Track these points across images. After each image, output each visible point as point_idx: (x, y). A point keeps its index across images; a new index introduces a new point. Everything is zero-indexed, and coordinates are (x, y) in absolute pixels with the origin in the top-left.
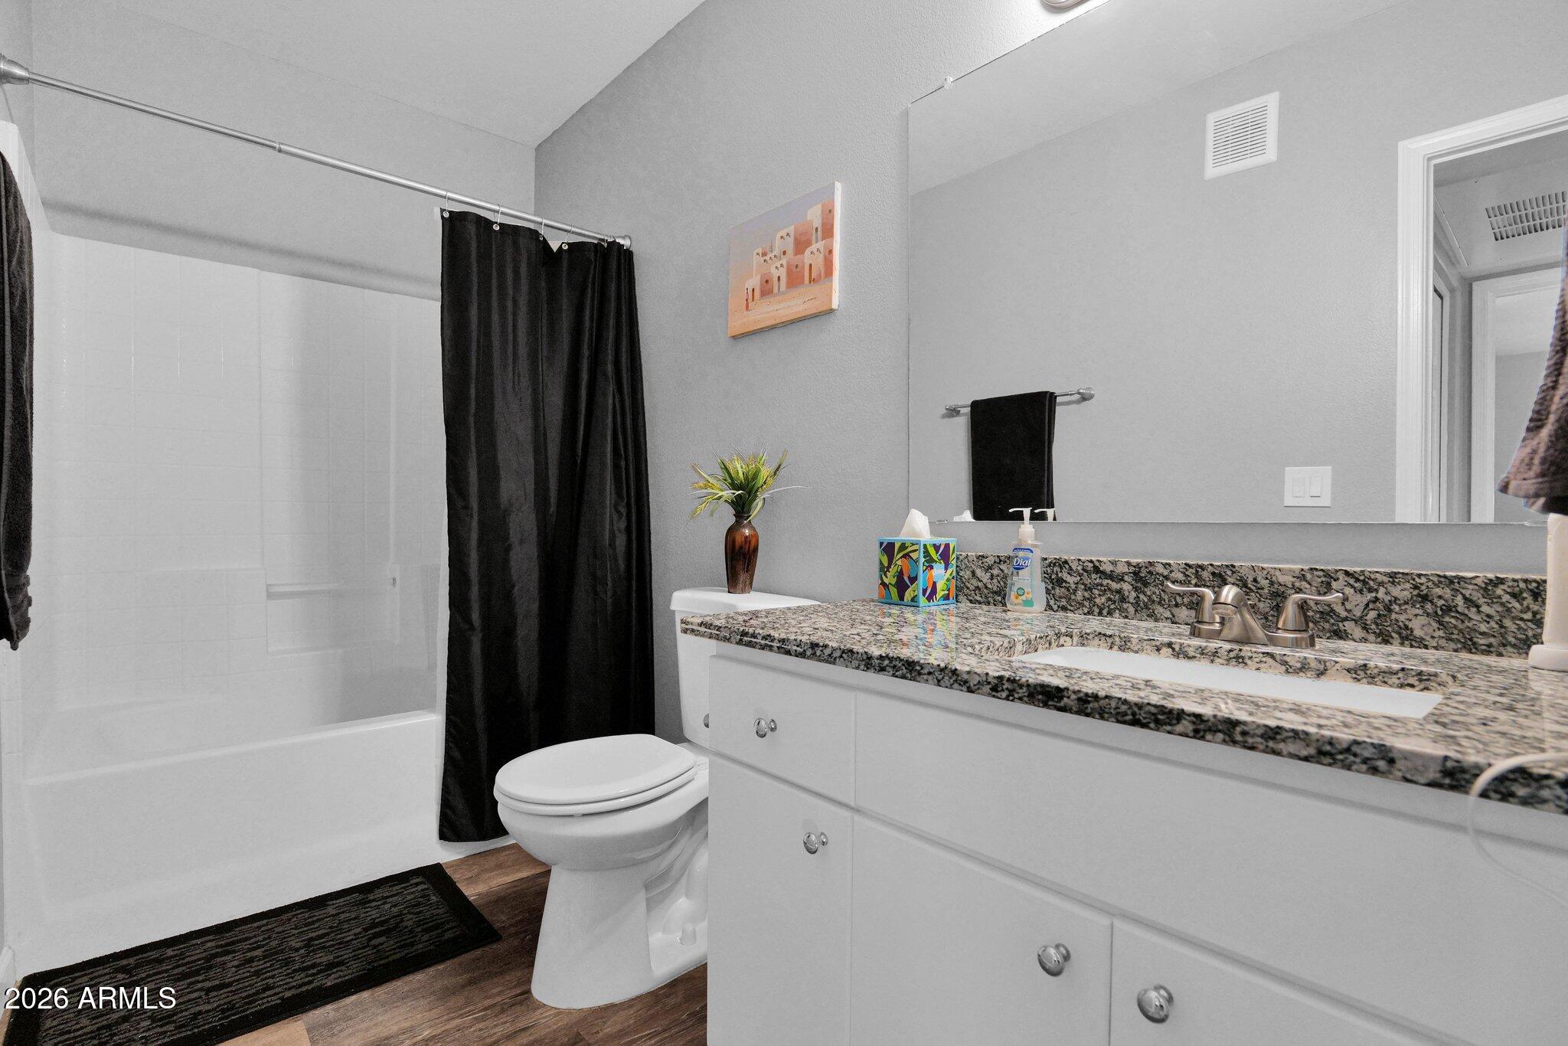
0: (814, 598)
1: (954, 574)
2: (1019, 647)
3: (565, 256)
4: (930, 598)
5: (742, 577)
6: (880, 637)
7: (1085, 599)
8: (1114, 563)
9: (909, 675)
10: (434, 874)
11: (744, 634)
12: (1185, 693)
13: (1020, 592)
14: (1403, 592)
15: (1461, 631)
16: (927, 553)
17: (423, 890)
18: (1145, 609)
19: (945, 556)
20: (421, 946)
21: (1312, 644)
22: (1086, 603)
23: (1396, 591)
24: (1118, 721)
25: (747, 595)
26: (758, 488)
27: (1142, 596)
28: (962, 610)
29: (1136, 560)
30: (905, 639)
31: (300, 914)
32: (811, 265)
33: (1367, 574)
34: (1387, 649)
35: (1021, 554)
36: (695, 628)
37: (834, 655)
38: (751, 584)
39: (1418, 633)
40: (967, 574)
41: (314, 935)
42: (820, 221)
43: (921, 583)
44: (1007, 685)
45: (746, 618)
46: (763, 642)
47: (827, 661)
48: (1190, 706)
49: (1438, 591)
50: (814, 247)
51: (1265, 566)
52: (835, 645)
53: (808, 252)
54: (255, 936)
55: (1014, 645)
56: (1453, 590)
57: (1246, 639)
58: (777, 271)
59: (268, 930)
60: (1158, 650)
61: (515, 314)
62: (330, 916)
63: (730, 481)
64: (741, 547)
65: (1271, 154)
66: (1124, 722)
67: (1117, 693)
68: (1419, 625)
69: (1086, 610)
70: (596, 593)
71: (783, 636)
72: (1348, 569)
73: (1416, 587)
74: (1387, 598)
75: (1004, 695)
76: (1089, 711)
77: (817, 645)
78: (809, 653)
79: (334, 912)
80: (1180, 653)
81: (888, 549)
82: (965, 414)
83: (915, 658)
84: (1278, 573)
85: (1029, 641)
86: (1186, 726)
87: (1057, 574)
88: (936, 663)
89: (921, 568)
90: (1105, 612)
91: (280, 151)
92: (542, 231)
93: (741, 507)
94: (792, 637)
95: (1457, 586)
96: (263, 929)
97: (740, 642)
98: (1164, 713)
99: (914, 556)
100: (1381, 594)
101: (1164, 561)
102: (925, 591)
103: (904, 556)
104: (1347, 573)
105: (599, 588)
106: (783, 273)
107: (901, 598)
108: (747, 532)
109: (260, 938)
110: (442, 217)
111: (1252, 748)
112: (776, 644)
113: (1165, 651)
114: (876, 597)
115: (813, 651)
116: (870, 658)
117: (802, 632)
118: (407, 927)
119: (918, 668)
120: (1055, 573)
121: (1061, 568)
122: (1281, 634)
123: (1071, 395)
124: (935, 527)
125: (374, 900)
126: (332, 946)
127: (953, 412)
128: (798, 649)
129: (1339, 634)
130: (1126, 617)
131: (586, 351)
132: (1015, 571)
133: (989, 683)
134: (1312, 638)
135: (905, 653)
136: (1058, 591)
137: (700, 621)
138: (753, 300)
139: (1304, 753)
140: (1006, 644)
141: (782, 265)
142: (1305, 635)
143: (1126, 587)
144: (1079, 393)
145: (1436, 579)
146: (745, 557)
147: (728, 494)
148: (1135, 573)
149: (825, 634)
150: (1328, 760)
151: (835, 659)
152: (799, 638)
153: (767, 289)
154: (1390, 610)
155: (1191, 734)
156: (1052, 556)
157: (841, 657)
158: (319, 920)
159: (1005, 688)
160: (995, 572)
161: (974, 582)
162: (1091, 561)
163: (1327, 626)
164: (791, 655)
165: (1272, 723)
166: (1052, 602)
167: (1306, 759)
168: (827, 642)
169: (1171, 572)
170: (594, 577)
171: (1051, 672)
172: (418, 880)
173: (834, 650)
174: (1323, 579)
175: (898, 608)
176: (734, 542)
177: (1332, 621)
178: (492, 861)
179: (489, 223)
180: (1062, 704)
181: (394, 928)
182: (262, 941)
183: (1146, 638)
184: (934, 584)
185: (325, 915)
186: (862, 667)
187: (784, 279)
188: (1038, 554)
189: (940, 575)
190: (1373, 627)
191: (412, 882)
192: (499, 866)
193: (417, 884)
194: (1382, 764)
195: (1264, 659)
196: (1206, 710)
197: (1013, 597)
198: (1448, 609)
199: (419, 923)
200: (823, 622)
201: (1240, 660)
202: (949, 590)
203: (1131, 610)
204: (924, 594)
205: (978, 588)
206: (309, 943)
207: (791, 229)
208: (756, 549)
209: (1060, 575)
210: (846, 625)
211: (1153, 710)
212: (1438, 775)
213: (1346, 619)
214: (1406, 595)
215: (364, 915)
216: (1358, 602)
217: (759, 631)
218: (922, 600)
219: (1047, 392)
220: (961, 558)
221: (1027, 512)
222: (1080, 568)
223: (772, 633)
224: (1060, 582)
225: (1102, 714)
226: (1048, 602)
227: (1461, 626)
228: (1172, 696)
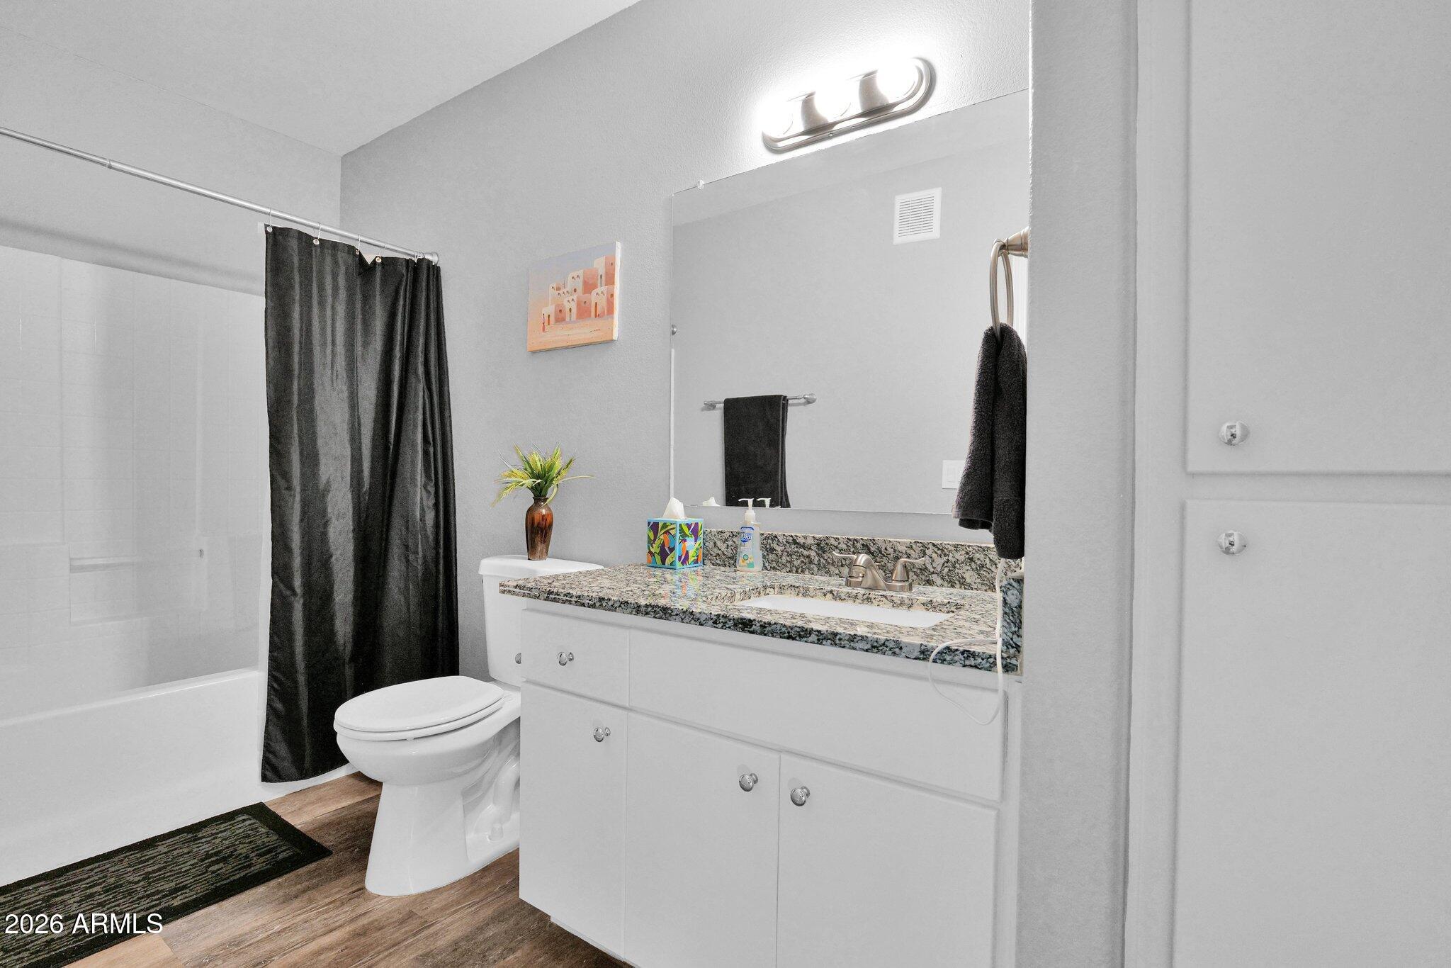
0: (597, 563)
1: (702, 545)
2: (738, 596)
3: (379, 269)
4: (684, 563)
5: (540, 547)
6: (646, 592)
7: (787, 562)
8: (805, 538)
9: (664, 616)
10: (259, 811)
11: (550, 593)
12: (817, 620)
13: (746, 558)
14: (961, 556)
15: (988, 579)
16: (682, 530)
17: (250, 825)
18: (824, 568)
19: (695, 532)
20: (258, 867)
21: (910, 588)
22: (788, 565)
23: (957, 556)
24: (781, 637)
25: (544, 561)
26: (554, 478)
27: (822, 560)
28: (706, 571)
29: (818, 536)
30: (663, 593)
31: (131, 855)
32: (596, 303)
33: (944, 545)
34: (952, 590)
35: (747, 531)
36: (511, 589)
37: (616, 605)
38: (547, 553)
39: (968, 580)
40: (710, 545)
41: (150, 869)
42: (604, 270)
43: (677, 552)
44: (722, 620)
45: (550, 581)
46: (565, 598)
47: (610, 610)
48: (816, 627)
49: (977, 556)
50: (599, 290)
51: (891, 540)
52: (616, 598)
53: (594, 292)
54: (89, 877)
55: (735, 595)
56: (985, 554)
57: (874, 588)
58: (570, 304)
59: (101, 871)
60: (825, 595)
61: (333, 320)
62: (163, 853)
63: (530, 471)
64: (539, 524)
65: (935, 233)
66: (784, 638)
67: (782, 621)
68: (970, 577)
69: (788, 570)
70: (408, 561)
71: (579, 593)
72: (934, 542)
73: (967, 553)
74: (954, 560)
75: (720, 625)
76: (766, 632)
77: (603, 599)
78: (597, 604)
79: (166, 850)
80: (837, 597)
81: (654, 527)
82: (720, 408)
83: (668, 606)
84: (898, 544)
85: (745, 592)
86: (814, 637)
87: (770, 545)
88: (681, 608)
89: (678, 541)
90: (800, 570)
91: (110, 167)
92: (359, 246)
93: (539, 494)
94: (586, 594)
95: (986, 553)
96: (96, 871)
97: (547, 599)
98: (803, 631)
99: (672, 532)
100: (950, 558)
101: (835, 536)
102: (680, 558)
103: (665, 533)
104: (934, 545)
105: (411, 557)
106: (574, 306)
107: (663, 563)
108: (544, 511)
109: (96, 878)
110: (267, 232)
111: (844, 647)
112: (574, 599)
113: (829, 596)
114: (645, 561)
115: (601, 603)
116: (639, 606)
117: (593, 590)
118: (241, 854)
119: (670, 612)
120: (769, 545)
121: (773, 540)
122: (894, 583)
123: (799, 399)
124: (688, 510)
125: (204, 837)
126: (172, 875)
127: (711, 406)
128: (590, 602)
129: (929, 582)
130: (813, 574)
131: (397, 353)
132: (743, 543)
133: (712, 619)
134: (910, 585)
135: (662, 602)
136: (771, 557)
137: (515, 584)
138: (549, 324)
139: (866, 648)
140: (729, 595)
141: (573, 300)
142: (907, 584)
143: (813, 553)
144: (805, 398)
145: (976, 548)
146: (542, 532)
147: (529, 482)
148: (818, 545)
149: (608, 591)
150: (876, 650)
151: (616, 608)
152: (591, 594)
153: (560, 316)
154: (955, 567)
155: (816, 642)
156: (767, 533)
157: (620, 606)
158: (152, 858)
159: (719, 621)
160: (730, 543)
161: (716, 551)
162: (791, 536)
163: (923, 577)
164: (585, 606)
165: (852, 633)
166: (767, 564)
167: (867, 651)
168: (610, 597)
169: (839, 543)
170: (407, 547)
171: (750, 611)
172: (244, 817)
173: (615, 602)
174: (921, 548)
175: (660, 570)
176: (533, 519)
177: (926, 574)
178: (312, 796)
179: (310, 238)
180: (752, 629)
181: (230, 856)
182: (98, 880)
183: (818, 588)
184: (687, 552)
185: (158, 854)
186: (634, 613)
187: (574, 311)
188: (757, 532)
189: (692, 545)
190: (947, 577)
191: (237, 820)
192: (320, 799)
193: (244, 820)
194: (897, 650)
195: (882, 599)
196: (823, 628)
197: (741, 561)
198: (982, 566)
199: (253, 850)
200: (606, 583)
201: (869, 600)
202: (697, 556)
203: (816, 569)
204: (679, 560)
205: (718, 554)
206: (146, 877)
207: (581, 273)
208: (551, 525)
209: (772, 545)
210: (623, 584)
211: (798, 629)
212: (919, 653)
213: (933, 573)
214: (962, 558)
215: (196, 849)
216: (939, 561)
217: (560, 590)
218: (678, 564)
219: (781, 396)
220: (706, 533)
221: (750, 501)
222: (784, 541)
223: (571, 591)
224: (772, 550)
225: (773, 634)
226: (764, 564)
227: (988, 576)
228: (810, 622)
